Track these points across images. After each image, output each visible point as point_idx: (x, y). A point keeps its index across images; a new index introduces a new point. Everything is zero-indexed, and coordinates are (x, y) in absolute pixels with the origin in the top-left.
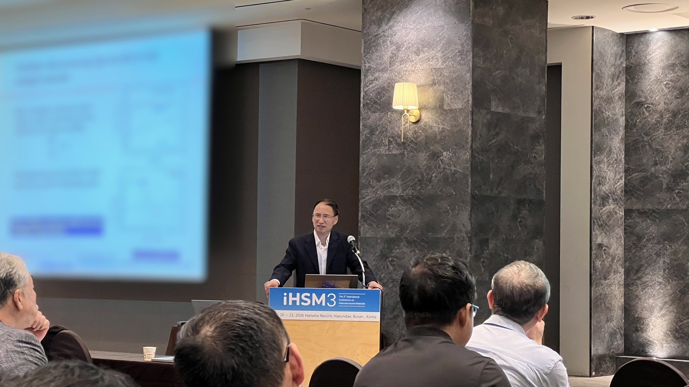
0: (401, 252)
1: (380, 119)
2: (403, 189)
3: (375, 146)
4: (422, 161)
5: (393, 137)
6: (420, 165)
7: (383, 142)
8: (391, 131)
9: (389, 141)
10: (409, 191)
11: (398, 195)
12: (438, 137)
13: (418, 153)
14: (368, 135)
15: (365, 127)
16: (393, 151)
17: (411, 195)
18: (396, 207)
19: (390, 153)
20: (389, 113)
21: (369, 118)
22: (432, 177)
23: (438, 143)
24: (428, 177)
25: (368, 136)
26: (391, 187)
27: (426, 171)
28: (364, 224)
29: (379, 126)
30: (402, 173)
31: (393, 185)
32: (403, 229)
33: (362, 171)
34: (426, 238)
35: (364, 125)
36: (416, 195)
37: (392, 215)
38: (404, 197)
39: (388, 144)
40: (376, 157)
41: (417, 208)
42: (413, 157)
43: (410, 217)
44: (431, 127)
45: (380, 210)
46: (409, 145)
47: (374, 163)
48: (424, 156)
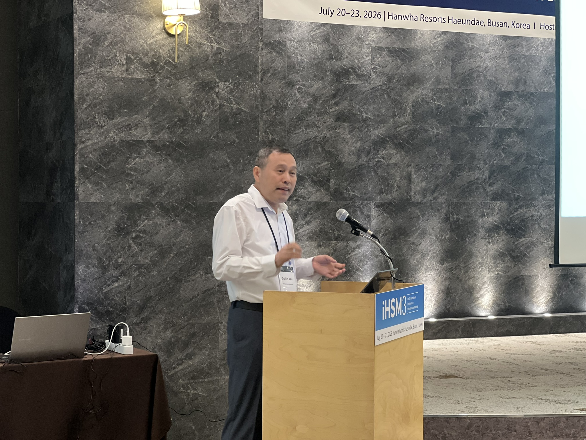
0: (153, 223)
1: (111, 23)
2: (154, 131)
3: (102, 63)
4: (185, 92)
5: (134, 54)
6: (182, 98)
7: (116, 59)
8: (130, 44)
9: (128, 59)
10: (164, 134)
11: (145, 139)
12: (211, 61)
13: (178, 80)
14: (89, 46)
15: (82, 33)
16: (135, 74)
17: (168, 141)
18: (142, 159)
19: (130, 77)
20: (126, 16)
21: (89, 20)
22: (201, 115)
23: (211, 68)
24: (196, 116)
25: (88, 48)
26: (132, 127)
27: (193, 107)
28: (84, 182)
29: (109, 33)
30: (151, 107)
31: (136, 125)
32: (154, 190)
33: (79, 99)
34: (193, 203)
35: (81, 29)
36: (176, 141)
37: (135, 170)
38: (156, 143)
39: (126, 63)
40: (105, 81)
41: (177, 160)
42: (170, 86)
43: (167, 172)
44: (199, 45)
45: (113, 161)
46: (163, 68)
47: (102, 90)
48: (188, 86)
